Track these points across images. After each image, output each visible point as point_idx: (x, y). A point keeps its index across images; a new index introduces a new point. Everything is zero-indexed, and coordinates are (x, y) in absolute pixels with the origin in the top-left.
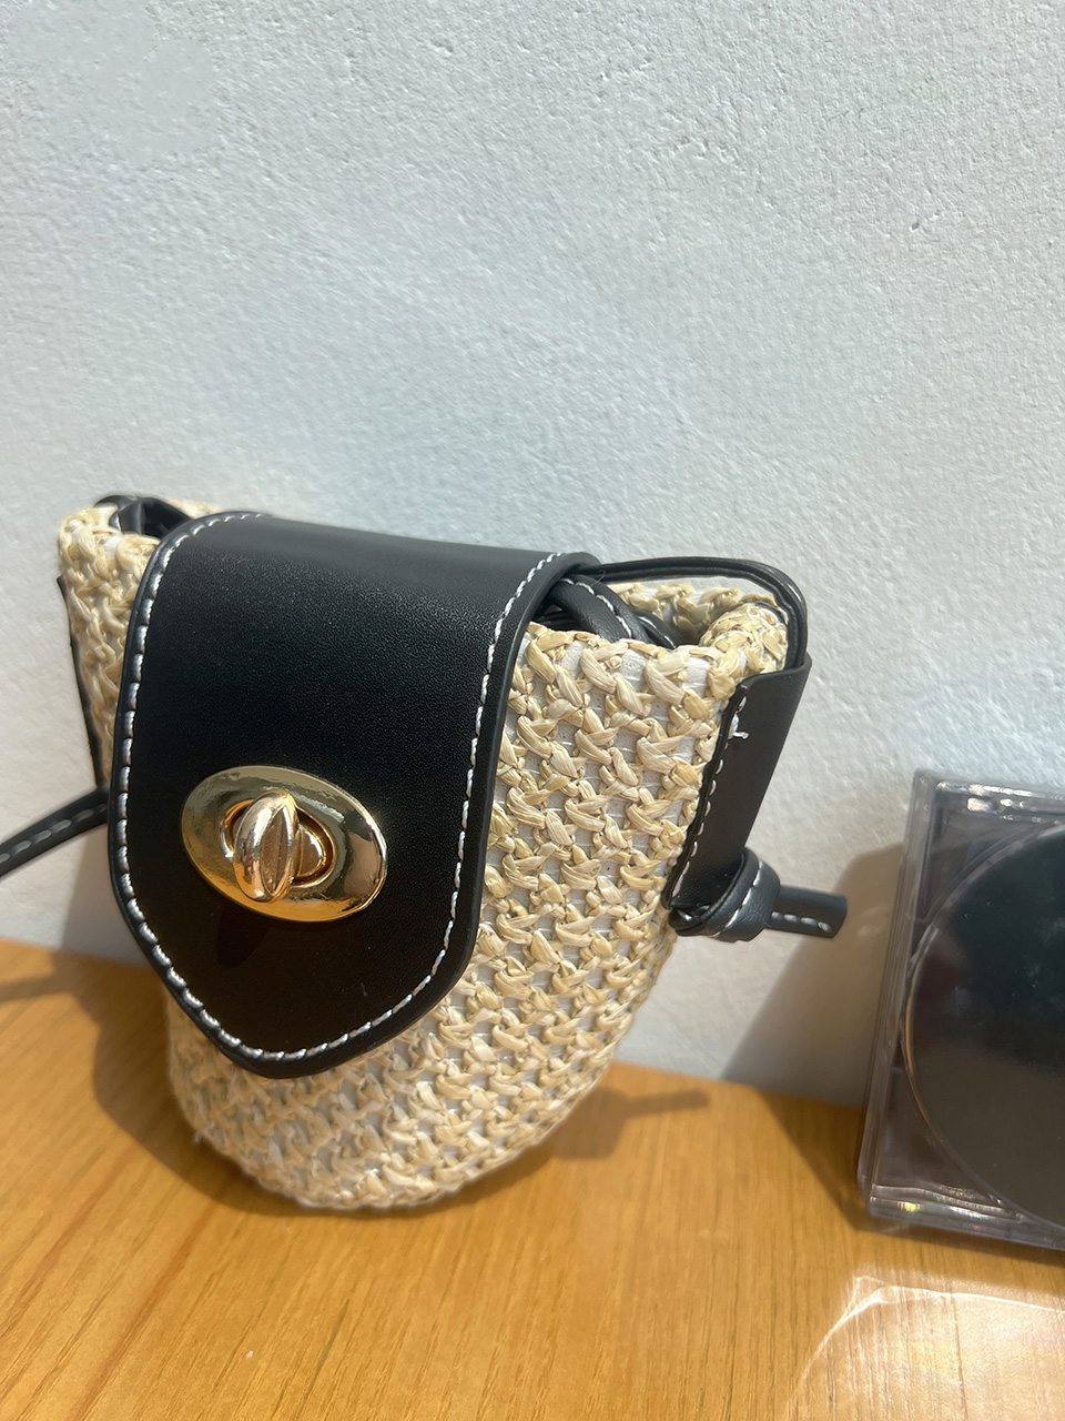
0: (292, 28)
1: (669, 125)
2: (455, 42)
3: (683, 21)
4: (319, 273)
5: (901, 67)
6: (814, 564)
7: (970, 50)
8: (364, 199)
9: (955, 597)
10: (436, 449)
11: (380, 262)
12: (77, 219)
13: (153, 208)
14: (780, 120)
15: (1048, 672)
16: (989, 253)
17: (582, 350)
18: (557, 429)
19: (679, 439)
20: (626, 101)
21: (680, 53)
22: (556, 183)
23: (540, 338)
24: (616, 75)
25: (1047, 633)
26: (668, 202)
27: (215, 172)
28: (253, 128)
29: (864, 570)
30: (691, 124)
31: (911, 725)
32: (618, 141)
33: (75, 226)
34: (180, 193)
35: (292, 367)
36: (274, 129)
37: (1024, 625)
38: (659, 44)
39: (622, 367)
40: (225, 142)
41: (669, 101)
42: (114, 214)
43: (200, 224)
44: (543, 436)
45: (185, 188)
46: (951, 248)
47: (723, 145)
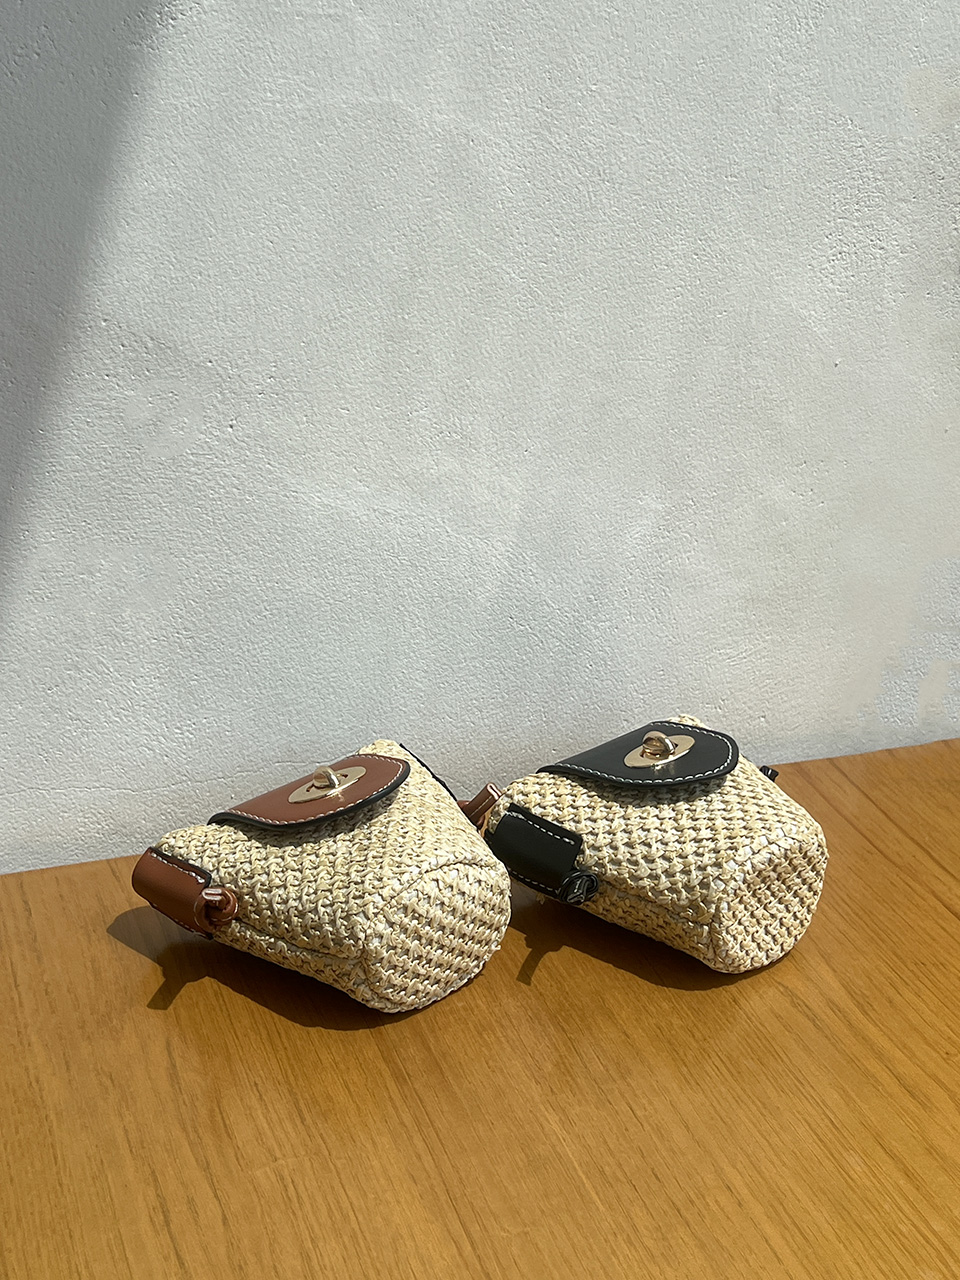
0: (280, 408)
1: (435, 428)
2: (350, 408)
3: (438, 393)
4: (292, 499)
5: (516, 401)
6: (504, 575)
7: (538, 393)
8: (312, 468)
9: (555, 577)
10: (346, 561)
11: (320, 492)
12: (171, 493)
13: (212, 484)
14: (475, 422)
15: (591, 596)
16: (552, 456)
17: (407, 512)
18: (398, 543)
19: (448, 539)
20: (418, 422)
21: (438, 404)
22: (393, 453)
23: (389, 511)
24: (415, 414)
25: (589, 582)
26: (437, 455)
27: (243, 465)
28: (262, 447)
29: (522, 574)
30: (444, 427)
31: (546, 628)
32: (417, 435)
33: (171, 495)
34: (226, 476)
35: (279, 539)
36: (272, 447)
37: (581, 581)
38: (430, 402)
39: (423, 516)
40: (248, 453)
41: (435, 420)
42: (192, 488)
43: (236, 488)
44: (393, 548)
45: (227, 474)
46: (539, 457)
47: (456, 433)
